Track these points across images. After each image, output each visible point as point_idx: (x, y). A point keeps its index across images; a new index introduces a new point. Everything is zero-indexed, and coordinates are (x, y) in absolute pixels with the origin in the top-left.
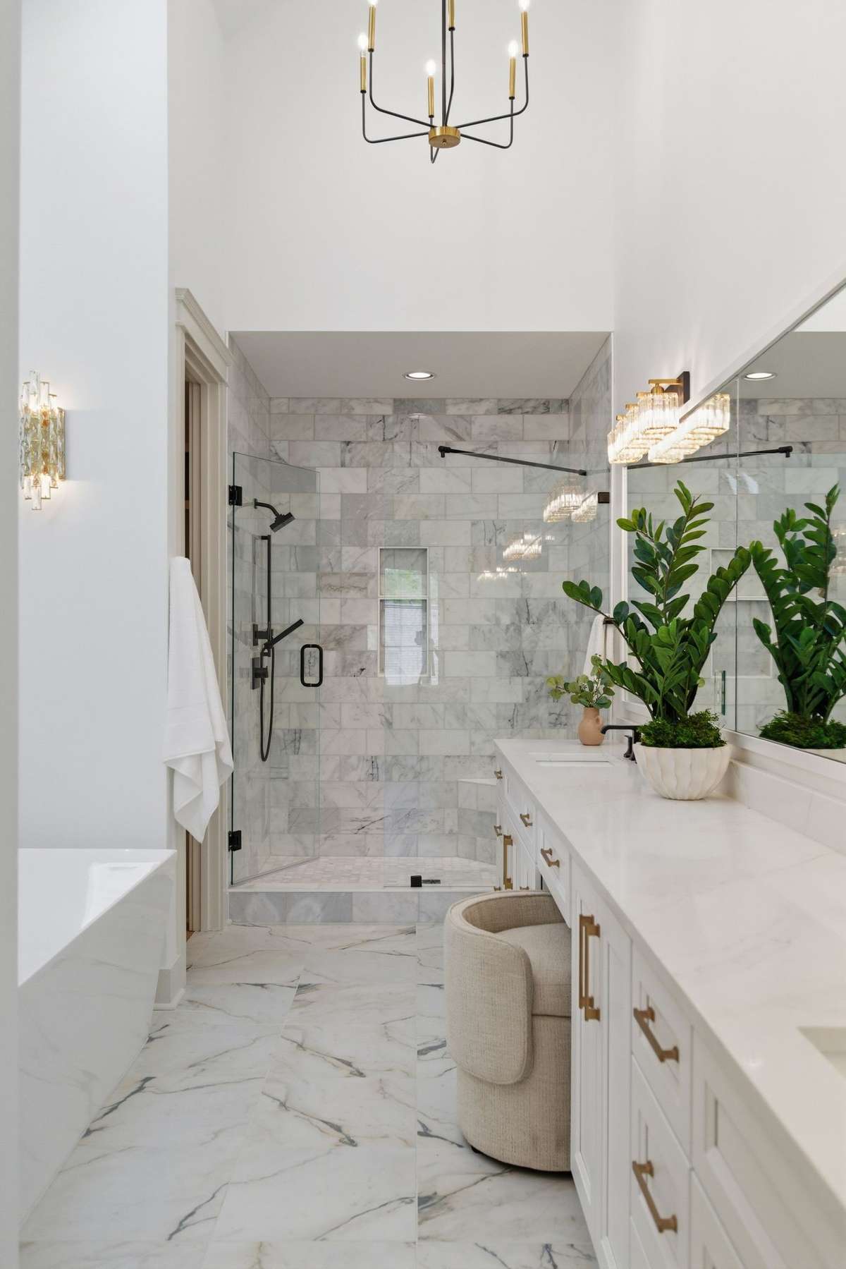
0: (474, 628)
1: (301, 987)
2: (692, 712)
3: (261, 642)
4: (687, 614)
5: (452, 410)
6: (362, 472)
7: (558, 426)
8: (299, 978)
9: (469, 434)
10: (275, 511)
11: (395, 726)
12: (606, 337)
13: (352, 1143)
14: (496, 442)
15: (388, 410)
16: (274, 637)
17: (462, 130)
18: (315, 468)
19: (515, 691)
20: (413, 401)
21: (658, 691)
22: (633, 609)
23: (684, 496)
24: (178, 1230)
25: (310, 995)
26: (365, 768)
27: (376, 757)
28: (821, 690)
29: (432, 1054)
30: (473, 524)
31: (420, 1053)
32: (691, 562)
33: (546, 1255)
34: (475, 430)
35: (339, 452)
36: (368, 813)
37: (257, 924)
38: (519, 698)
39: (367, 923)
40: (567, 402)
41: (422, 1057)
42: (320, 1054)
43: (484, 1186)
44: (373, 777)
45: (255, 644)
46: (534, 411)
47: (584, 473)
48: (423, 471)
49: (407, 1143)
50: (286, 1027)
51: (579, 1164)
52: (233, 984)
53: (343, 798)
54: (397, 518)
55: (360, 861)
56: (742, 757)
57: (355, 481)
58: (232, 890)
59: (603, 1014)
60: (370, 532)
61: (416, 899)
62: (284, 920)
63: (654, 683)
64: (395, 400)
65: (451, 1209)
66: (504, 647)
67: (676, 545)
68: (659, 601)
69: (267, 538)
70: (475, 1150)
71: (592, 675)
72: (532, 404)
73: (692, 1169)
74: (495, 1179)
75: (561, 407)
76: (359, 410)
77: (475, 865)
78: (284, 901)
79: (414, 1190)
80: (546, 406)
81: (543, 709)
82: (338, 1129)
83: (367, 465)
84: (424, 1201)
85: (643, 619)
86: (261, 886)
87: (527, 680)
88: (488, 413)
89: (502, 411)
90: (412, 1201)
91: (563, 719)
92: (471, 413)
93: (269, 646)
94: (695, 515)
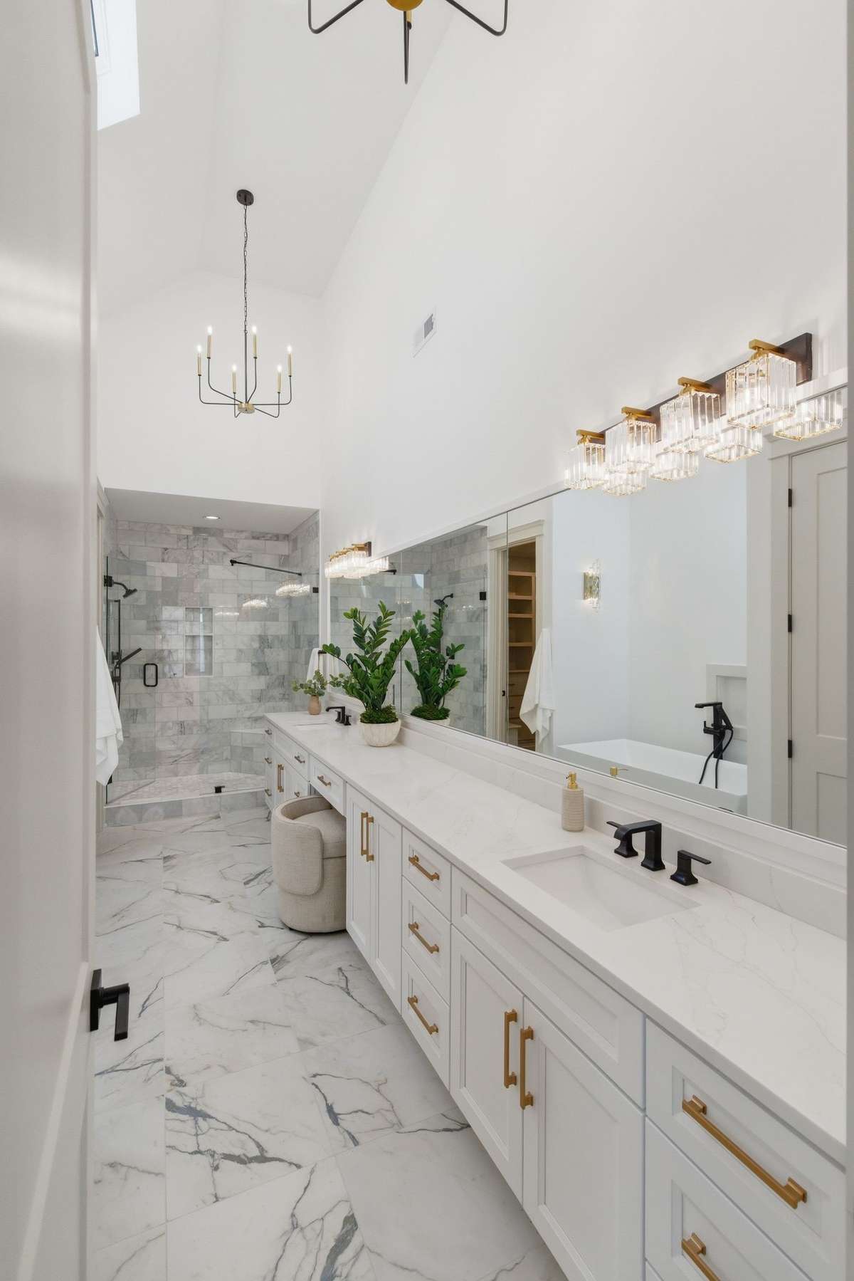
0: (240, 651)
1: (165, 858)
2: (383, 706)
3: (116, 661)
4: (380, 661)
5: (226, 535)
6: (175, 565)
7: (284, 548)
8: (162, 853)
9: (236, 549)
10: (125, 587)
11: (194, 704)
12: (316, 512)
13: (225, 940)
14: (251, 554)
15: (190, 532)
16: (122, 658)
17: (256, 407)
18: (145, 562)
19: (260, 683)
20: (205, 528)
21: (370, 697)
22: (355, 657)
23: (383, 608)
24: (143, 1011)
25: (173, 862)
26: (177, 728)
27: (183, 722)
28: (437, 693)
29: (252, 883)
30: (239, 596)
31: (245, 884)
32: (384, 637)
33: (340, 973)
34: (239, 546)
35: (160, 554)
36: (179, 753)
37: (123, 824)
38: (264, 687)
39: (189, 816)
40: (287, 536)
41: (247, 886)
42: (190, 894)
43: (300, 946)
44: (182, 733)
45: (113, 663)
46: (271, 539)
47: (300, 574)
48: (210, 566)
49: (255, 933)
50: (164, 883)
51: (352, 926)
52: (122, 863)
53: (164, 746)
54: (196, 591)
55: (175, 779)
56: (405, 725)
57: (170, 570)
58: (107, 807)
59: (376, 858)
60: (180, 598)
61: (219, 800)
62: (140, 820)
63: (368, 693)
64: (194, 528)
65: (289, 962)
66: (254, 661)
67: (377, 629)
68: (367, 652)
69: (119, 601)
70: (291, 929)
71: (314, 679)
72: (269, 536)
73: (451, 924)
74: (305, 942)
75: (284, 538)
76: (172, 531)
77: (241, 775)
78: (140, 810)
79: (266, 956)
80: (277, 537)
81: (277, 692)
82: (215, 934)
83: (178, 562)
84: (273, 961)
85: (359, 662)
86: (126, 802)
87: (268, 677)
88: (246, 538)
89: (254, 538)
90: (267, 963)
91: (287, 697)
92: (236, 537)
93: (119, 663)
94: (389, 615)
